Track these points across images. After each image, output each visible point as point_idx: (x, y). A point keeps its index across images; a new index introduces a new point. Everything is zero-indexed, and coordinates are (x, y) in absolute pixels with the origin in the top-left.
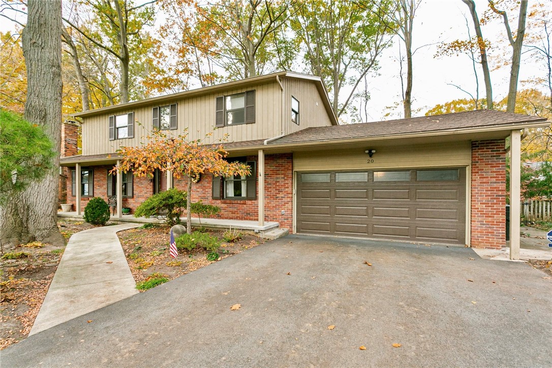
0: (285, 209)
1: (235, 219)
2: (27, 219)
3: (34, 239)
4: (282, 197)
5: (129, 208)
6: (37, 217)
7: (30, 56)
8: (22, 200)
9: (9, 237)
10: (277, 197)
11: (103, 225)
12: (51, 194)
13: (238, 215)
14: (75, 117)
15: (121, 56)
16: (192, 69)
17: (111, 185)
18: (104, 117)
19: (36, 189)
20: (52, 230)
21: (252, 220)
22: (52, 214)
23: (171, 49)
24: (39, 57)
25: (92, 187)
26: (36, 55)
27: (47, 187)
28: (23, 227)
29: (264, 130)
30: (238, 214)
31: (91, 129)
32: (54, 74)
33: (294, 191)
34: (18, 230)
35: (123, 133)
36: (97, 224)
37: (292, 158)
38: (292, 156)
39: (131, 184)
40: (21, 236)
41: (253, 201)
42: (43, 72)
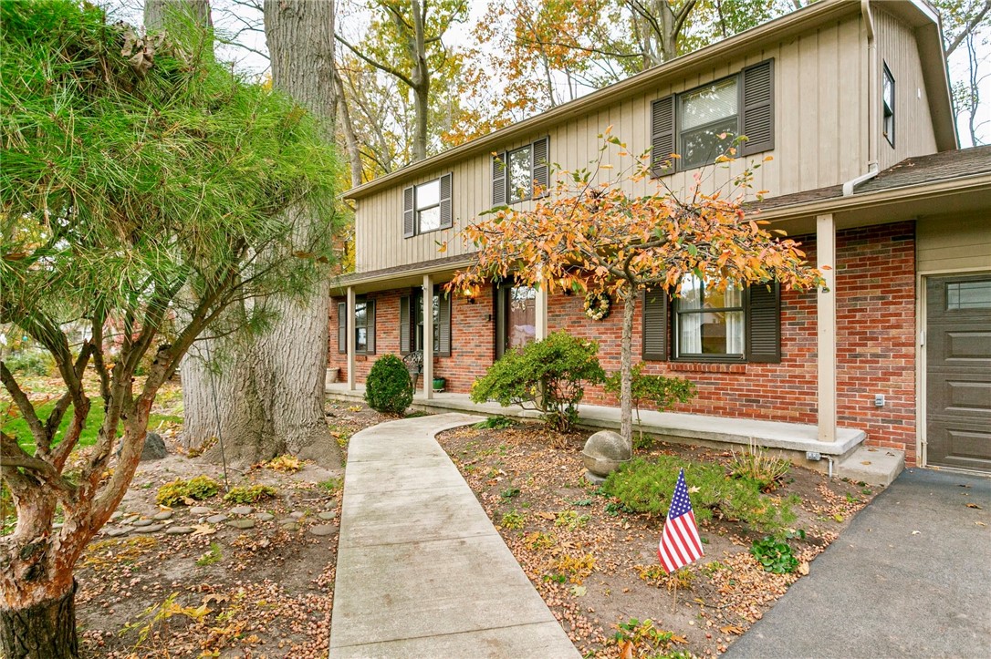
0: (886, 392)
1: (709, 412)
2: (272, 402)
3: (282, 448)
4: (873, 355)
5: (443, 378)
6: (289, 397)
7: (278, 40)
8: (264, 361)
9: (239, 443)
10: (856, 356)
11: (402, 415)
12: (314, 348)
13: (721, 404)
14: (345, 198)
15: (414, 82)
16: (535, 97)
17: (407, 330)
18: (394, 193)
19: (287, 334)
20: (317, 429)
21: (765, 417)
22: (316, 392)
23: (498, 63)
24: (294, 40)
25: (373, 335)
26: (289, 37)
27: (307, 330)
28: (264, 420)
29: (803, 167)
30: (719, 399)
31: (370, 219)
32: (321, 73)
33: (922, 338)
34: (256, 426)
35: (430, 220)
36: (388, 412)
37: (914, 237)
38: (914, 231)
39: (448, 326)
40: (260, 441)
41: (769, 367)
42: (301, 73)
